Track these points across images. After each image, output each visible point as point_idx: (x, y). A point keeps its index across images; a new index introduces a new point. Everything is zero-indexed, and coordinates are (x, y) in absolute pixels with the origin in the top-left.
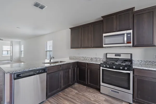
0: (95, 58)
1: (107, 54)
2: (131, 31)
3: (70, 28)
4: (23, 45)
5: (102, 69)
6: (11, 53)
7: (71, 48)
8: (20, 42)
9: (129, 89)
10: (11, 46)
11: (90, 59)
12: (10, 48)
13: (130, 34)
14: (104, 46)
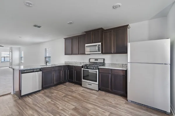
0: (83, 62)
1: (90, 59)
2: (100, 43)
3: (64, 38)
4: (23, 52)
5: (83, 70)
6: (11, 59)
7: (65, 55)
8: (20, 48)
9: (96, 81)
10: (11, 53)
11: (79, 63)
12: (10, 54)
13: (100, 45)
14: (86, 53)
